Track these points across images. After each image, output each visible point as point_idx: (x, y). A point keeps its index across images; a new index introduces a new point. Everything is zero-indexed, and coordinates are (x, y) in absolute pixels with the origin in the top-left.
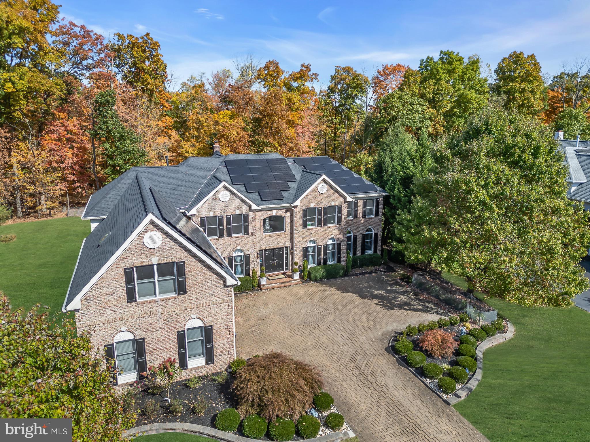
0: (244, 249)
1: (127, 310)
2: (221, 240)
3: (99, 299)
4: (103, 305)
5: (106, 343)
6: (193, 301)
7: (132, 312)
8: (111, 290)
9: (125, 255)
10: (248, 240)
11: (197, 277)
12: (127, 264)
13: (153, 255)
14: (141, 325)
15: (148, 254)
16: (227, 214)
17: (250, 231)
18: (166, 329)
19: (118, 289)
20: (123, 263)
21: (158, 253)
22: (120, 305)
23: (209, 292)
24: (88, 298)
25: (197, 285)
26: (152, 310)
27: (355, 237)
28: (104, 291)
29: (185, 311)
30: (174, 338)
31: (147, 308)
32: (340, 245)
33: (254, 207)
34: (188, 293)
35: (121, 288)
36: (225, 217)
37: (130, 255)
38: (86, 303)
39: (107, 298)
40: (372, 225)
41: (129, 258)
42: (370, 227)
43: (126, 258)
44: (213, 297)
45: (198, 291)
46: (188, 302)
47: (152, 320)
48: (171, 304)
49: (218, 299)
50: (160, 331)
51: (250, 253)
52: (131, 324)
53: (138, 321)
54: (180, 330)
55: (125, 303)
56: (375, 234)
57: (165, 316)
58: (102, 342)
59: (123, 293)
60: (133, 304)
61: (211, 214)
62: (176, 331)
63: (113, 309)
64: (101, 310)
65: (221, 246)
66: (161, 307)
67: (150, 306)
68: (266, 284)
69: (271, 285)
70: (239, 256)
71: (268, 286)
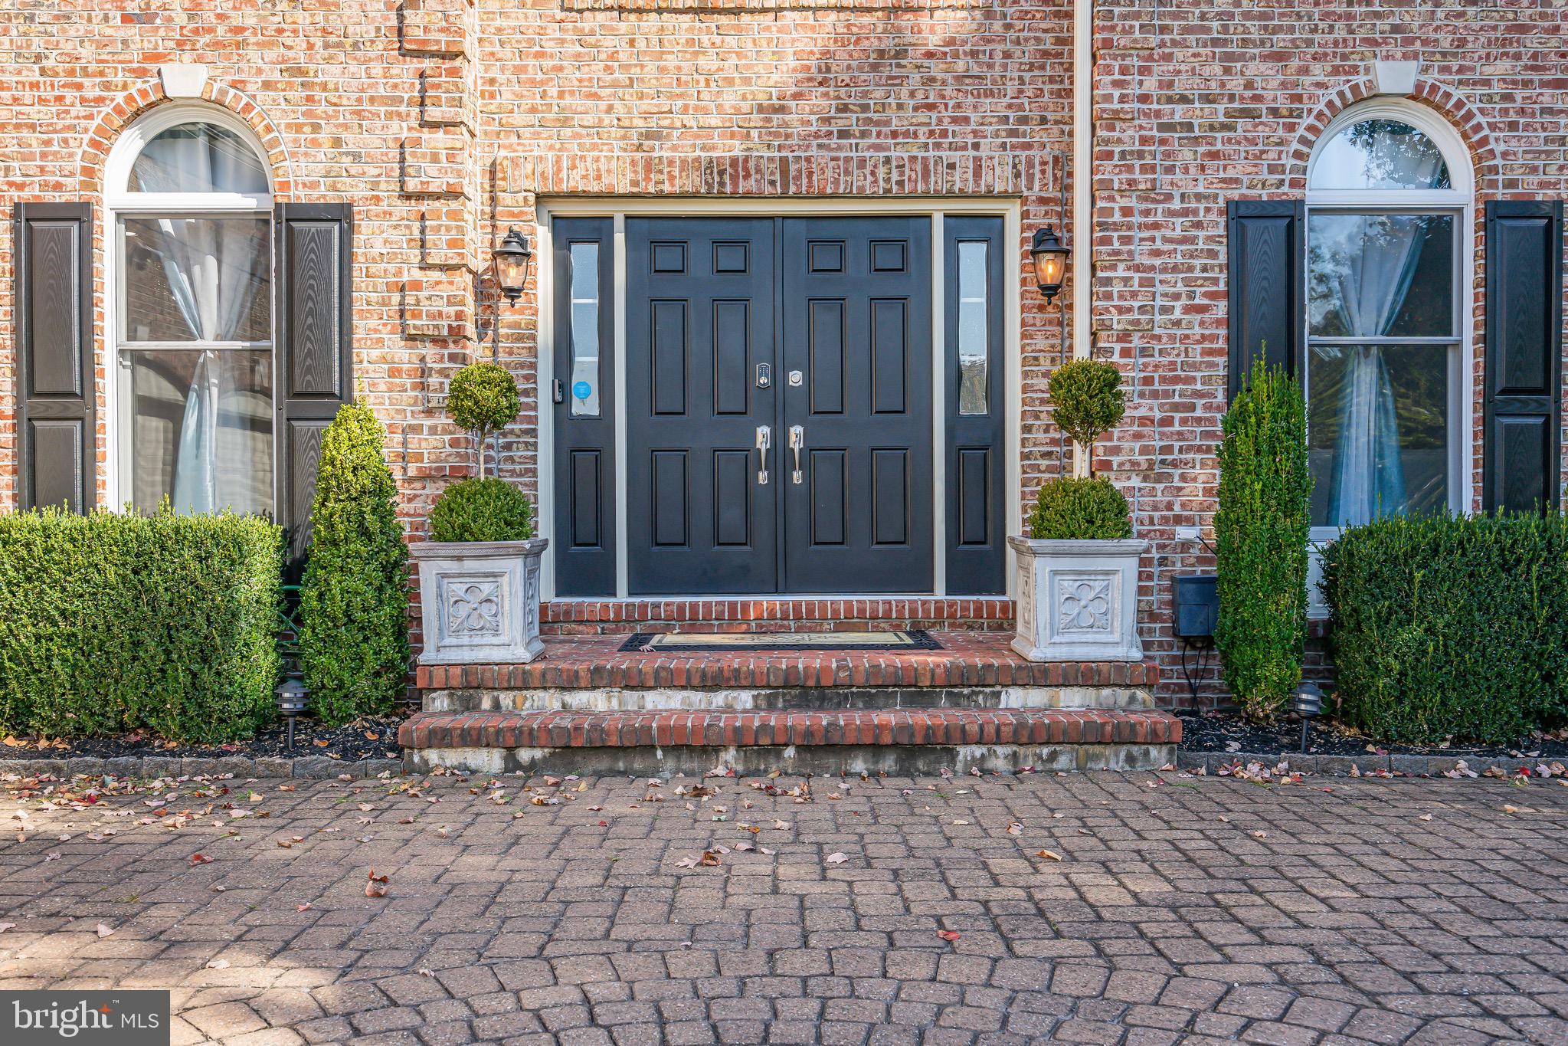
51: (354, 191)
68: (521, 680)
69: (598, 702)
70: (217, 223)
71: (549, 701)
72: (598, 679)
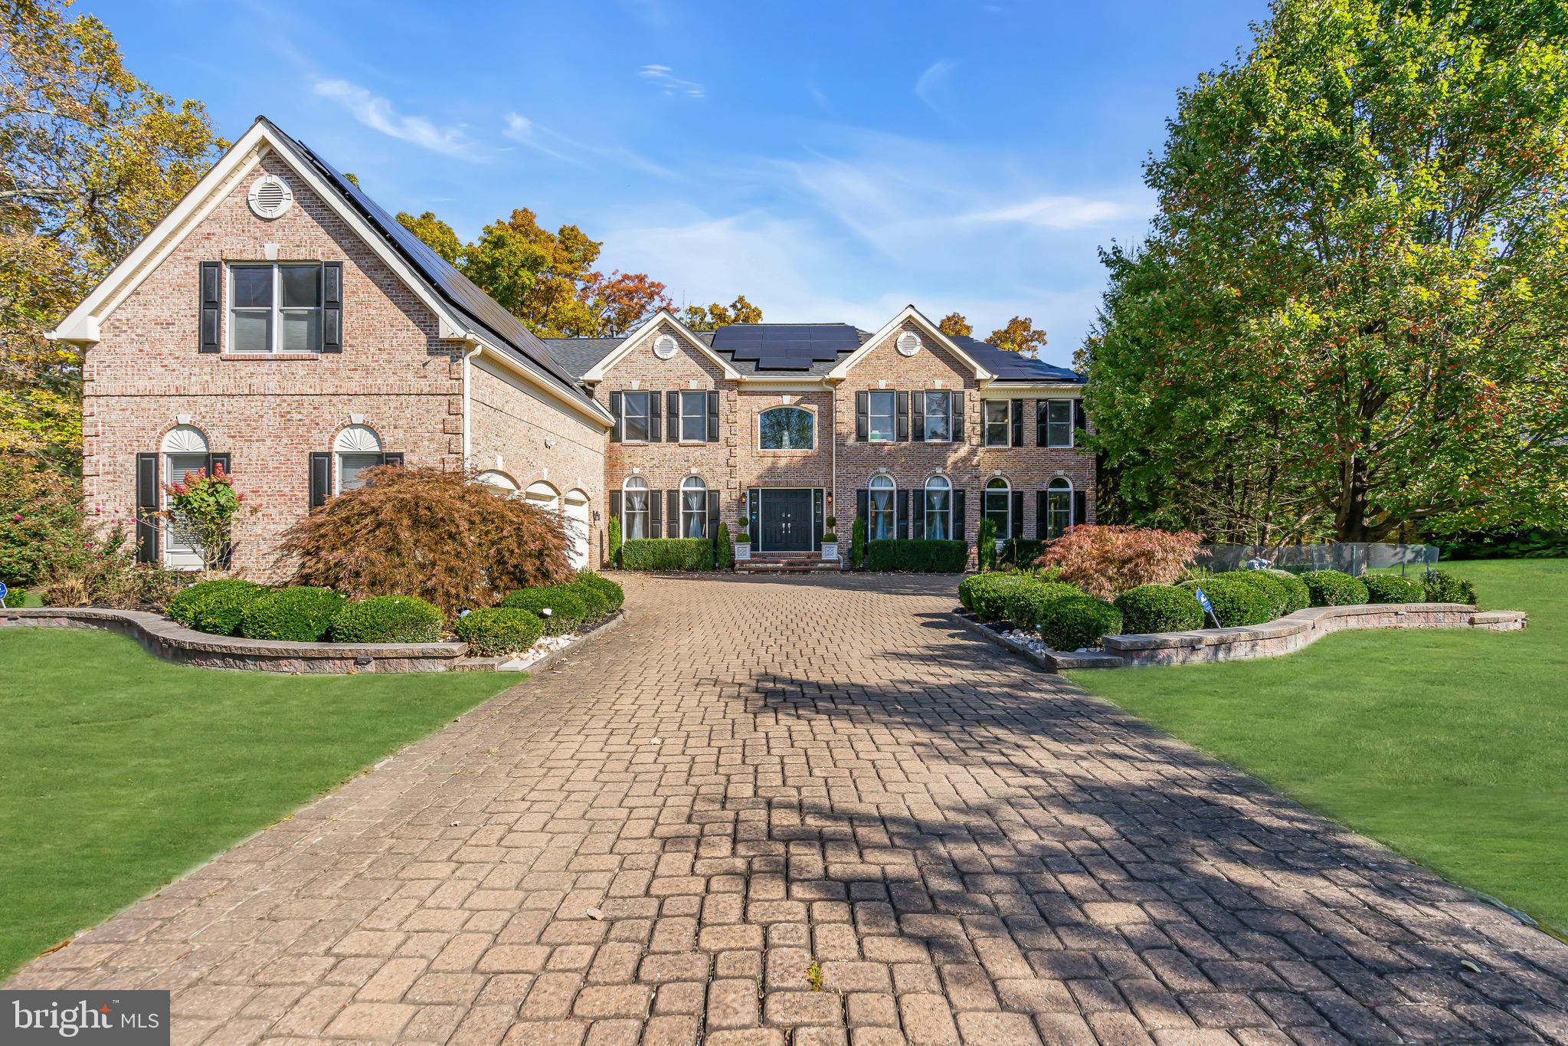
0: (708, 476)
1: (197, 370)
2: (653, 447)
3: (139, 331)
4: (146, 348)
5: (143, 450)
6: (356, 376)
7: (208, 378)
8: (166, 315)
9: (206, 229)
10: (717, 452)
11: (372, 312)
12: (209, 252)
13: (270, 237)
14: (225, 416)
15: (258, 235)
16: (671, 388)
17: (724, 432)
18: (285, 441)
19: (182, 312)
20: (201, 250)
21: (281, 233)
22: (182, 354)
23: (399, 356)
24: (117, 324)
25: (370, 331)
26: (254, 380)
27: (1018, 497)
28: (152, 312)
29: (335, 399)
30: (303, 470)
31: (243, 374)
32: (963, 496)
33: (731, 374)
34: (346, 349)
35: (189, 313)
36: (664, 393)
37: (217, 230)
38: (110, 336)
39: (157, 332)
40: (1067, 468)
41: (215, 239)
42: (1060, 473)
43: (208, 236)
44: (410, 375)
45: (372, 350)
46: (344, 374)
47: (252, 406)
48: (302, 373)
49: (423, 382)
50: (268, 442)
51: (720, 488)
52: (203, 409)
53: (219, 405)
54: (319, 449)
55: (195, 354)
56: (1076, 493)
57: (284, 405)
58: (135, 444)
59: (192, 325)
60: (213, 357)
61: (635, 386)
62: (307, 452)
63: (166, 362)
64: (140, 361)
65: (654, 462)
66: (278, 377)
67: (252, 370)
68: (749, 562)
69: (760, 565)
70: (696, 492)
71: (753, 565)
72: (761, 562)
